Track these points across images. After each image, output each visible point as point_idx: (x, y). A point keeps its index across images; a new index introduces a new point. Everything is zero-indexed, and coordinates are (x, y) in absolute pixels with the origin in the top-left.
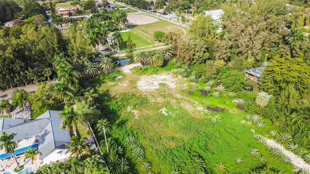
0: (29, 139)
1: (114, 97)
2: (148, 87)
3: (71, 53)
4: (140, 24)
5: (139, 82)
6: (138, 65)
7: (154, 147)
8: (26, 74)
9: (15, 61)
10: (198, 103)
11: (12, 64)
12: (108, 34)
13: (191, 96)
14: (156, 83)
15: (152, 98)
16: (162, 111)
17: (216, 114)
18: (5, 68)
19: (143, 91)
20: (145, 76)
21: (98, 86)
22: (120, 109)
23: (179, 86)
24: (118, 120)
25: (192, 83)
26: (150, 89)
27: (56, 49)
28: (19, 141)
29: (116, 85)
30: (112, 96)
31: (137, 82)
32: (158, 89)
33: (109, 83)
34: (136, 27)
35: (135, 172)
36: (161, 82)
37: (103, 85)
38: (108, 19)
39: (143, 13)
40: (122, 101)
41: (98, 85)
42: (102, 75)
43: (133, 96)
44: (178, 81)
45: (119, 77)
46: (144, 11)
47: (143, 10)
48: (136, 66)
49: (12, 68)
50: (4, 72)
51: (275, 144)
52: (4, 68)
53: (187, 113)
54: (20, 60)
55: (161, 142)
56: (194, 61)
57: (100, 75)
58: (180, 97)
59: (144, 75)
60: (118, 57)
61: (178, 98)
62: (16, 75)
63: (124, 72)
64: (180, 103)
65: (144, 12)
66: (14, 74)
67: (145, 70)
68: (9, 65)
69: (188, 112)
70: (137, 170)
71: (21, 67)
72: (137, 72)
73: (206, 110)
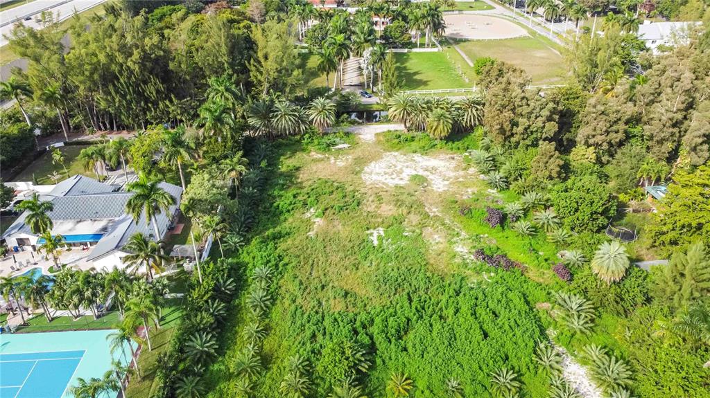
0: (96, 222)
1: (301, 183)
2: (382, 179)
3: (257, 78)
4: (475, 38)
5: (372, 164)
6: (399, 129)
7: (299, 301)
8: (167, 106)
9: (150, 78)
10: (467, 236)
11: (144, 85)
12: (364, 50)
13: (463, 218)
14: (408, 173)
15: (373, 201)
16: (373, 233)
17: (488, 271)
18: (130, 88)
19: (368, 183)
20: (396, 153)
21: (288, 156)
22: (293, 209)
23: (454, 189)
24: (271, 230)
25: (489, 190)
26: (383, 183)
27: (226, 65)
28: (80, 221)
29: (322, 160)
30: (299, 180)
31: (371, 162)
32: (401, 187)
33: (313, 153)
34: (462, 44)
35: (229, 334)
36: (421, 173)
37: (299, 154)
38: (400, 19)
39: (505, 13)
40: (308, 194)
41: (289, 153)
42: (307, 135)
43: (337, 189)
44: (461, 179)
45: (341, 146)
46: (509, 8)
47: (508, 5)
48: (392, 129)
49: (144, 91)
50: (128, 97)
51: (583, 380)
52: (128, 89)
53: (423, 250)
54: (157, 77)
55: (320, 295)
56: (513, 139)
57: (304, 134)
58: (437, 213)
59: (397, 151)
60: (371, 105)
61: (432, 215)
62: (150, 105)
63: (361, 136)
64: (426, 226)
65: (507, 13)
66: (146, 103)
67: (406, 140)
68: (138, 86)
69: (427, 250)
70: (237, 332)
71: (158, 91)
72: (387, 141)
73: (472, 257)
